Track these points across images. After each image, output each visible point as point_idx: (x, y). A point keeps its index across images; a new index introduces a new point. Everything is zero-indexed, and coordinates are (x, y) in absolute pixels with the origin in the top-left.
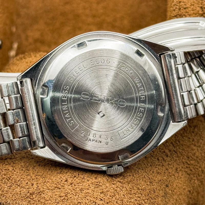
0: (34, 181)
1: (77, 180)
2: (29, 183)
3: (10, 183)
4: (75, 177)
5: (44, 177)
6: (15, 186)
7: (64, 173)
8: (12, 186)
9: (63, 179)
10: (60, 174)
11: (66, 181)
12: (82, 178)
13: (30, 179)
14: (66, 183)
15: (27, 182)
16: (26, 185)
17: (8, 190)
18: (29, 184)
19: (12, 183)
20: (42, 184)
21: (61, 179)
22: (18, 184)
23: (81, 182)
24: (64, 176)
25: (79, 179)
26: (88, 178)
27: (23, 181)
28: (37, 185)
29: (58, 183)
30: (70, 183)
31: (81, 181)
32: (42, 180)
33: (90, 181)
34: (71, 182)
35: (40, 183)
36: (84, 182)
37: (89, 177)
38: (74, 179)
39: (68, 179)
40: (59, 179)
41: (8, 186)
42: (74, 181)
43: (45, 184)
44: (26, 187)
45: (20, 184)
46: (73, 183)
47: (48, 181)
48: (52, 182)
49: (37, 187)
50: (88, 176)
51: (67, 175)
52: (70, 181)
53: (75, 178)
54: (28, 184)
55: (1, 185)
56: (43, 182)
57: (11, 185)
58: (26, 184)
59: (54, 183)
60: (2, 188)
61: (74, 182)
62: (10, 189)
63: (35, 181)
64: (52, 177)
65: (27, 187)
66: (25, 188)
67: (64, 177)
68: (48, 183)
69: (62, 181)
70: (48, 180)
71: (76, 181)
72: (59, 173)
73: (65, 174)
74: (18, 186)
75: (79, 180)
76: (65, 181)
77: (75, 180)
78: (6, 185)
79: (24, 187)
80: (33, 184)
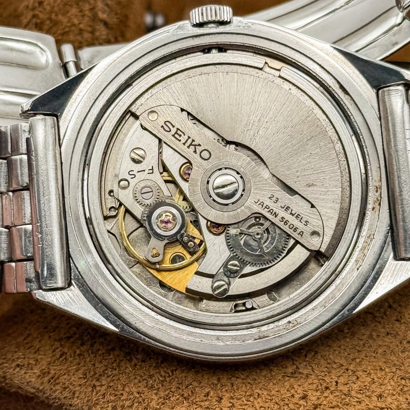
0: (223, 390)
1: (331, 397)
2: (212, 393)
4: (327, 388)
5: (249, 383)
6: (178, 399)
7: (301, 377)
8: (170, 398)
9: (296, 392)
10: (292, 377)
11: (304, 397)
12: (345, 395)
13: (216, 384)
14: (302, 402)
15: (207, 390)
16: (205, 398)
17: (158, 407)
18: (211, 397)
19: (171, 391)
20: (242, 399)
21: (292, 391)
22: (186, 395)
23: (341, 405)
24: (299, 383)
25: (335, 395)
26: (360, 396)
27: (197, 387)
28: (231, 401)
29: (284, 401)
30: (314, 404)
31: (341, 403)
32: (244, 389)
33: (363, 404)
34: (316, 403)
35: (239, 397)
36: (348, 405)
37: (361, 392)
38: (326, 395)
39: (310, 393)
40: (286, 391)
41: (161, 398)
42: (323, 398)
43: (250, 401)
44: (202, 404)
45: (189, 395)
46: (320, 405)
47: (259, 394)
48: (267, 397)
49: (229, 407)
50: (361, 390)
51: (307, 383)
52: (314, 398)
53: (328, 391)
54: (209, 398)
55: (144, 393)
56: (248, 394)
57: (167, 396)
58: (205, 396)
59: (274, 401)
60: (144, 400)
61: (325, 403)
62: (163, 404)
63: (226, 390)
64: (271, 384)
65: (207, 403)
66: (201, 406)
67: (299, 386)
68: (259, 400)
69: (293, 396)
70: (260, 392)
71: (327, 399)
72: (289, 375)
73: (302, 380)
74: (185, 398)
75: (336, 398)
76: (300, 398)
77: (326, 397)
78: (156, 394)
79: (198, 403)
80: (221, 399)
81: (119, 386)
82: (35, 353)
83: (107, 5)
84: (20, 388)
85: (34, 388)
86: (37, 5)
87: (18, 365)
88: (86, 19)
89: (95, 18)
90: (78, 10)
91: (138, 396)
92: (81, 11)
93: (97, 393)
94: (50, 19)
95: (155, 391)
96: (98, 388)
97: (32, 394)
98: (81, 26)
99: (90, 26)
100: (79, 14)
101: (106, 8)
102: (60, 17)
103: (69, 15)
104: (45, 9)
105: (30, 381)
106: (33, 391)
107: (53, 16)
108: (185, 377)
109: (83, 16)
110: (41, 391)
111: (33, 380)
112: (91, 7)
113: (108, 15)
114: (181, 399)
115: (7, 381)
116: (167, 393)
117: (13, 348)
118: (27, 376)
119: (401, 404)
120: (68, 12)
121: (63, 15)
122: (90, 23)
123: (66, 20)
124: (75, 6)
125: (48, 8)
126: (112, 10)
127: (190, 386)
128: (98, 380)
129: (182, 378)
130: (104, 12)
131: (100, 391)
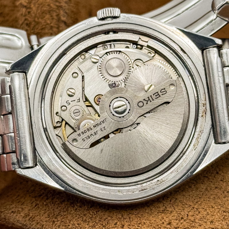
0: (125, 221)
1: (185, 223)
2: (118, 223)
3: (93, 222)
4: (182, 218)
5: (139, 217)
6: (100, 227)
7: (168, 213)
8: (95, 226)
9: (165, 221)
10: (163, 213)
11: (170, 224)
12: (192, 221)
13: (121, 218)
14: (168, 226)
15: (116, 221)
16: (114, 226)
18: (118, 225)
19: (96, 223)
20: (135, 226)
21: (163, 221)
22: (104, 224)
23: (190, 227)
24: (167, 216)
25: (187, 222)
26: (200, 222)
27: (110, 220)
28: (129, 227)
29: (158, 226)
30: (174, 227)
31: (190, 226)
32: (136, 220)
33: (202, 226)
34: (176, 226)
35: (133, 224)
36: (194, 227)
37: (201, 220)
38: (181, 222)
39: (173, 221)
40: (159, 220)
41: (90, 226)
42: (180, 224)
43: (139, 227)
45: (106, 224)
46: (178, 227)
47: (144, 223)
48: (149, 224)
50: (201, 219)
51: (171, 216)
52: (175, 224)
53: (183, 220)
54: (117, 226)
55: (81, 224)
56: (138, 223)
57: (94, 225)
58: (115, 225)
59: (153, 226)
61: (181, 226)
63: (126, 221)
64: (151, 217)
67: (167, 217)
68: (145, 226)
69: (163, 223)
70: (145, 222)
71: (182, 224)
72: (161, 212)
73: (168, 214)
74: (104, 226)
75: (187, 223)
76: (167, 224)
77: (182, 223)
78: (88, 225)
80: (124, 226)
81: (67, 221)
82: (22, 205)
83: (66, 13)
84: (14, 224)
85: (21, 224)
86: (27, 13)
87: (12, 212)
88: (54, 21)
89: (59, 20)
90: (50, 16)
91: (78, 226)
92: (52, 16)
93: (55, 225)
94: (35, 21)
95: (87, 223)
96: (56, 223)
97: (20, 227)
98: (52, 24)
99: (57, 24)
100: (50, 18)
101: (65, 14)
102: (40, 20)
103: (45, 18)
104: (32, 16)
105: (19, 220)
106: (20, 225)
107: (36, 19)
108: (104, 214)
109: (53, 19)
110: (25, 225)
111: (21, 219)
112: (57, 14)
113: (66, 18)
114: (101, 226)
115: (7, 221)
116: (94, 223)
117: (10, 203)
118: (17, 217)
119: (223, 226)
120: (44, 17)
121: (42, 18)
122: (57, 23)
123: (43, 22)
124: (48, 14)
125: (33, 15)
126: (68, 15)
127: (107, 220)
128: (56, 218)
129: (102, 215)
130: (64, 17)
131: (57, 224)
